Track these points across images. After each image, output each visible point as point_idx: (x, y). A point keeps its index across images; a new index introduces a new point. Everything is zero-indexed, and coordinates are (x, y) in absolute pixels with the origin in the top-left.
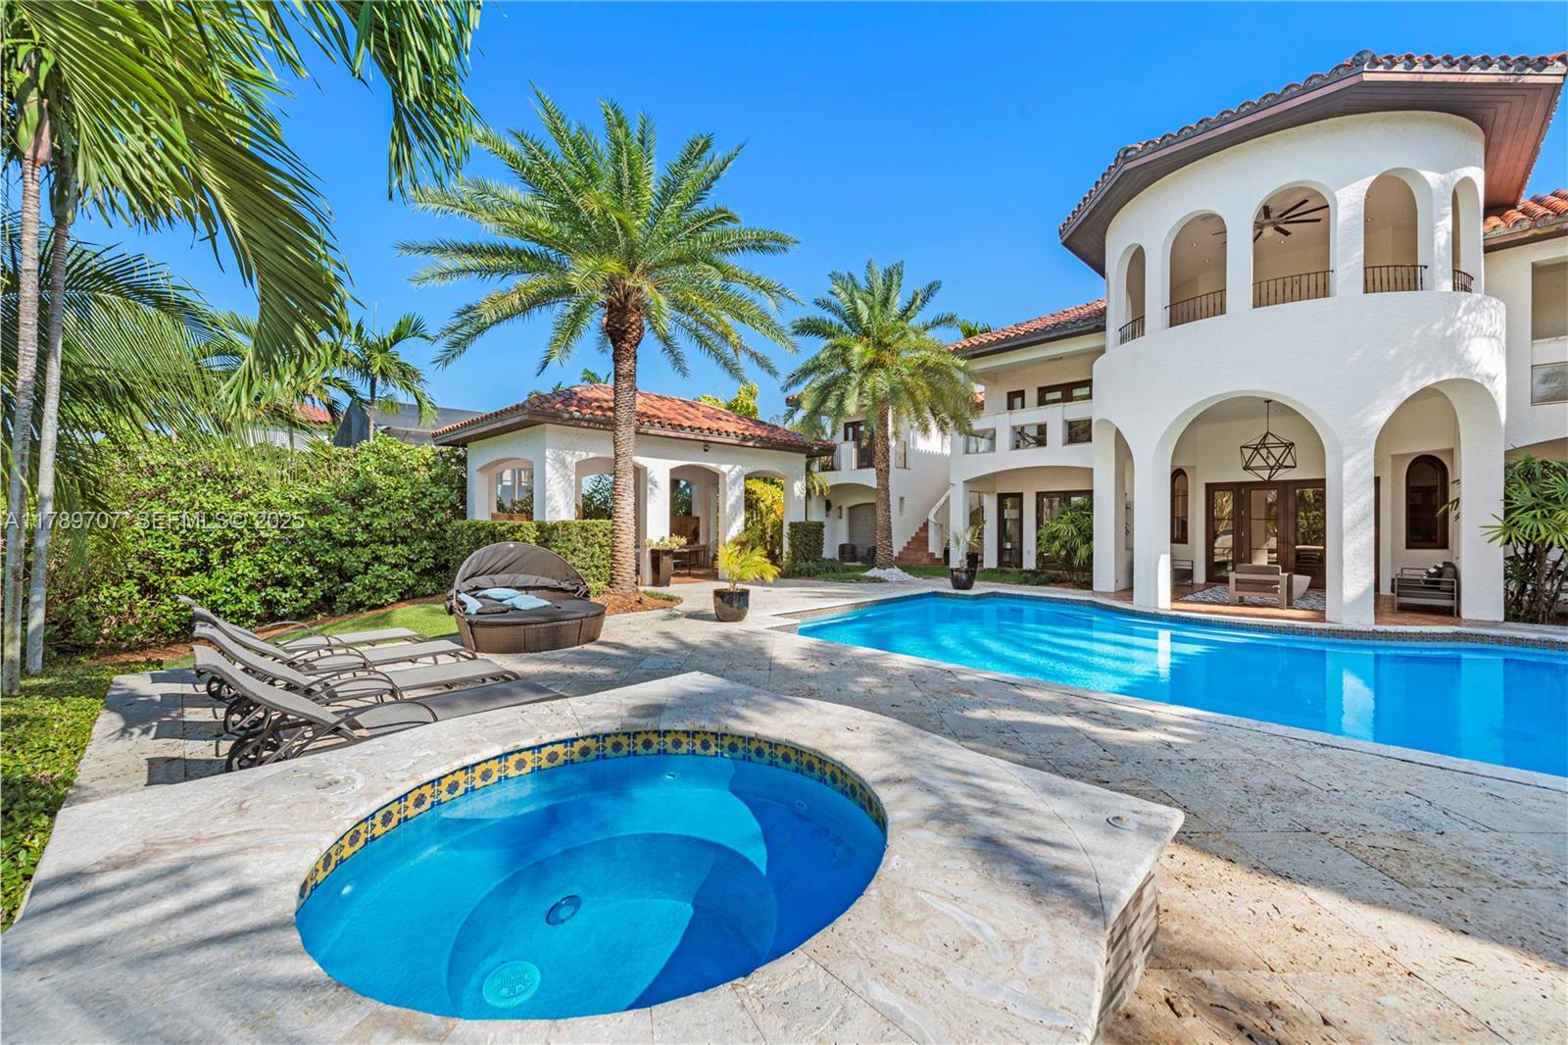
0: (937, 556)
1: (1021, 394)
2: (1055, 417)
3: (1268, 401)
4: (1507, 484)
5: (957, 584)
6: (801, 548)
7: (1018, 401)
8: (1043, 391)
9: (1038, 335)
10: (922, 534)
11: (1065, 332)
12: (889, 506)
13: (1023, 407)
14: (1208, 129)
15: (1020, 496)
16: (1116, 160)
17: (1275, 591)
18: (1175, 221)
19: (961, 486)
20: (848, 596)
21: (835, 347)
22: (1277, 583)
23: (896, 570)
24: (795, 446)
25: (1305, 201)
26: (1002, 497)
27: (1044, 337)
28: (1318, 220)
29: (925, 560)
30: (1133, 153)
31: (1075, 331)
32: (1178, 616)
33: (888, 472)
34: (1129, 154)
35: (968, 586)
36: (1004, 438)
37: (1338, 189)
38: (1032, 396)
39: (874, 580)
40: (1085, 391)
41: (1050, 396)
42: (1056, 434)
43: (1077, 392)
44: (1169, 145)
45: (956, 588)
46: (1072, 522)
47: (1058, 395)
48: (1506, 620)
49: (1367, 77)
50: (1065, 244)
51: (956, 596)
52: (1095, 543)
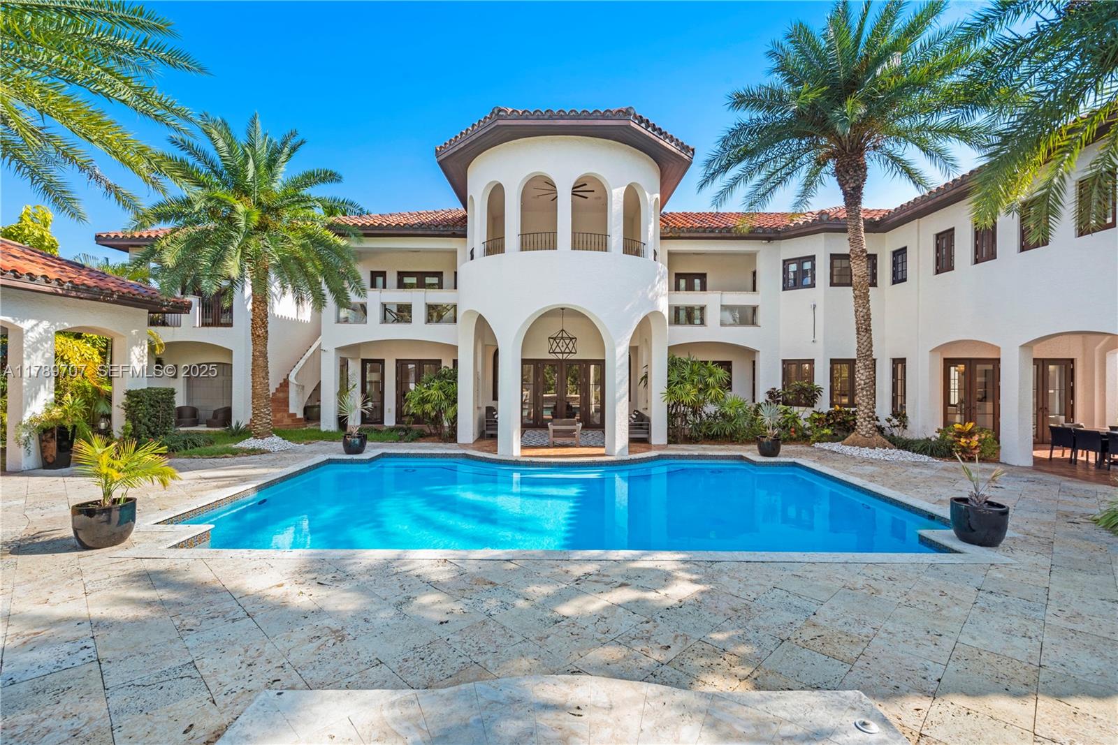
0: (298, 416)
1: (383, 274)
2: (418, 299)
3: (563, 309)
4: (669, 370)
5: (350, 449)
6: (145, 420)
7: (380, 280)
8: (401, 275)
9: (407, 229)
10: (281, 395)
11: (429, 232)
12: (267, 373)
13: (384, 287)
14: (550, 118)
15: (382, 362)
16: (491, 114)
17: (574, 436)
18: (527, 174)
19: (333, 352)
20: (244, 480)
21: (210, 199)
22: (575, 430)
23: (276, 439)
24: (137, 300)
25: (585, 185)
26: (364, 362)
27: (412, 232)
28: (586, 198)
29: (287, 421)
30: (504, 114)
31: (437, 233)
32: (531, 462)
33: (266, 338)
34: (501, 113)
35: (359, 450)
36: (374, 313)
37: (614, 188)
38: (392, 279)
39: (254, 452)
40: (435, 280)
41: (407, 280)
42: (419, 313)
43: (429, 280)
44: (527, 119)
45: (348, 452)
46: (440, 389)
47: (413, 280)
48: (669, 442)
49: (633, 124)
50: (440, 163)
51: (352, 462)
52: (460, 405)
